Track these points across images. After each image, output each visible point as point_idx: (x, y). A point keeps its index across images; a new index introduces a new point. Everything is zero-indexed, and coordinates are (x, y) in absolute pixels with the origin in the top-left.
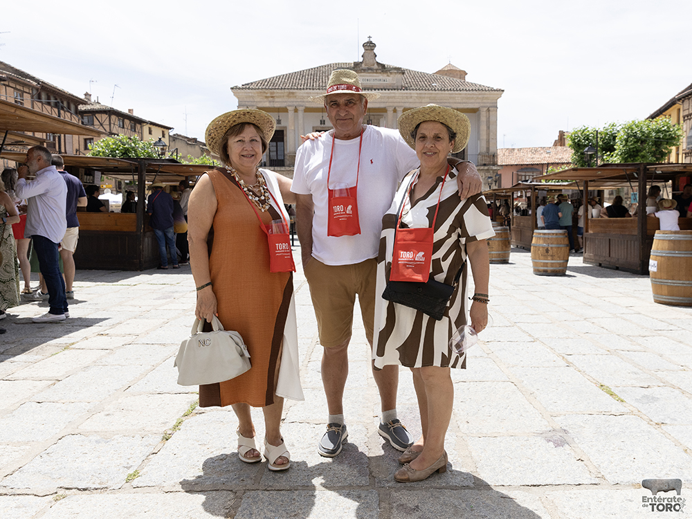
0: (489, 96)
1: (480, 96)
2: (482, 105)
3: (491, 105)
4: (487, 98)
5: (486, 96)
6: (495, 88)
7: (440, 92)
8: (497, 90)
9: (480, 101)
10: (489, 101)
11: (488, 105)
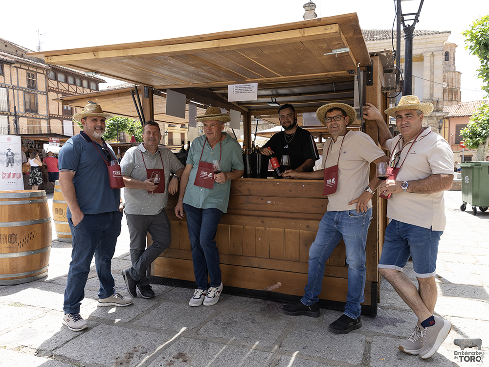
0: (432, 40)
1: (422, 41)
2: (425, 50)
3: (436, 49)
4: (431, 42)
5: (429, 40)
6: (440, 31)
7: (379, 41)
8: (442, 33)
9: (423, 46)
10: (434, 45)
11: (433, 49)
